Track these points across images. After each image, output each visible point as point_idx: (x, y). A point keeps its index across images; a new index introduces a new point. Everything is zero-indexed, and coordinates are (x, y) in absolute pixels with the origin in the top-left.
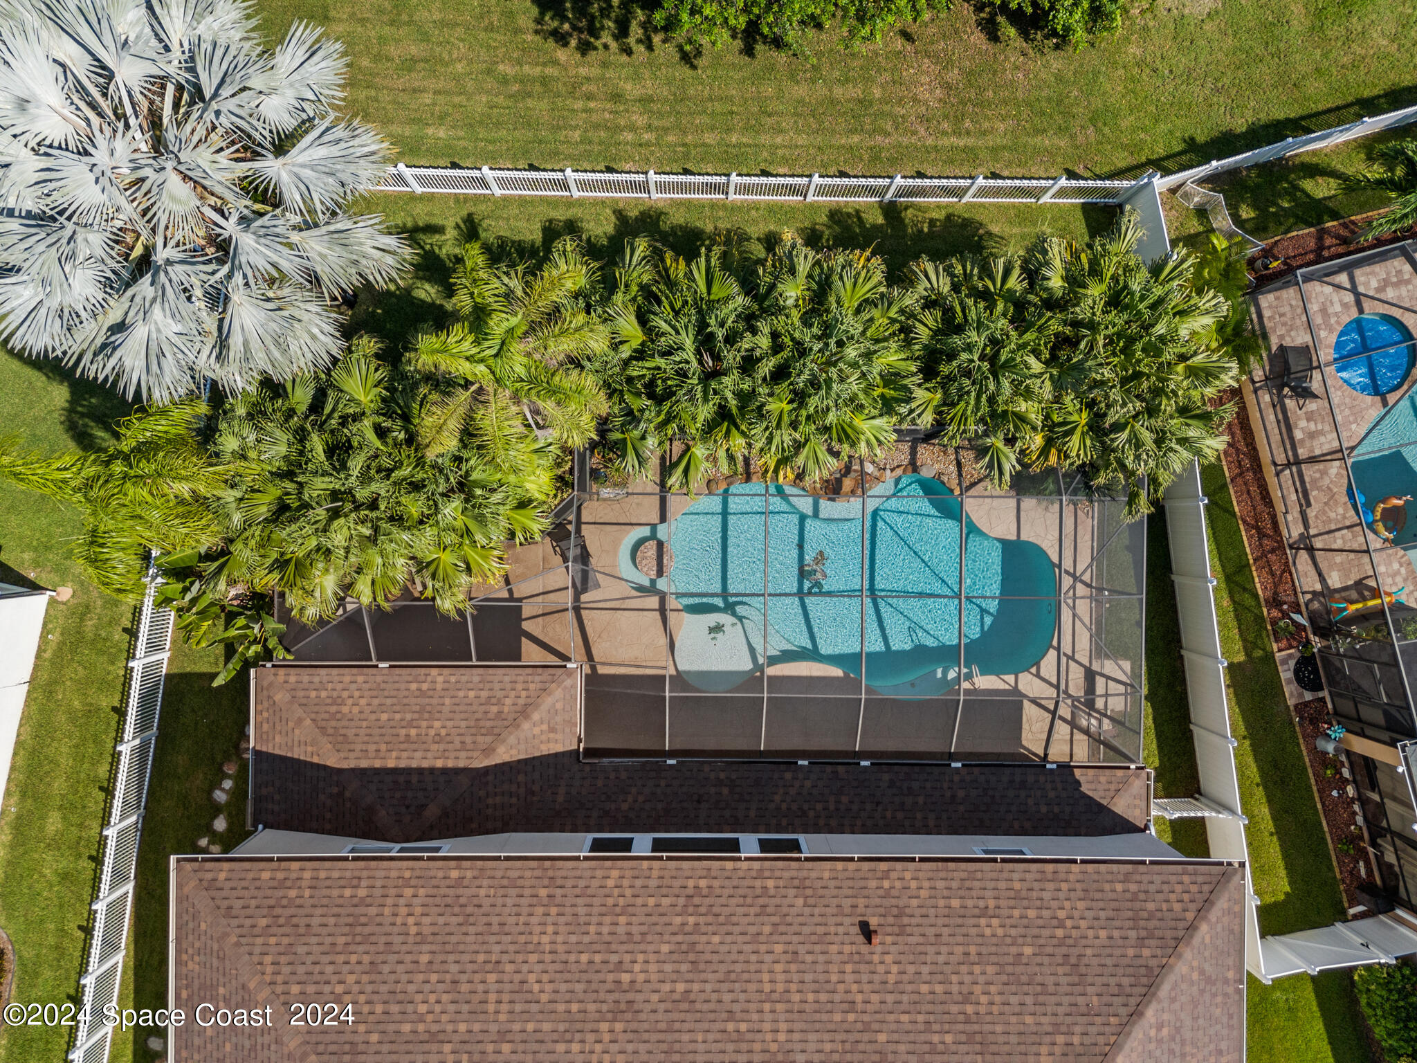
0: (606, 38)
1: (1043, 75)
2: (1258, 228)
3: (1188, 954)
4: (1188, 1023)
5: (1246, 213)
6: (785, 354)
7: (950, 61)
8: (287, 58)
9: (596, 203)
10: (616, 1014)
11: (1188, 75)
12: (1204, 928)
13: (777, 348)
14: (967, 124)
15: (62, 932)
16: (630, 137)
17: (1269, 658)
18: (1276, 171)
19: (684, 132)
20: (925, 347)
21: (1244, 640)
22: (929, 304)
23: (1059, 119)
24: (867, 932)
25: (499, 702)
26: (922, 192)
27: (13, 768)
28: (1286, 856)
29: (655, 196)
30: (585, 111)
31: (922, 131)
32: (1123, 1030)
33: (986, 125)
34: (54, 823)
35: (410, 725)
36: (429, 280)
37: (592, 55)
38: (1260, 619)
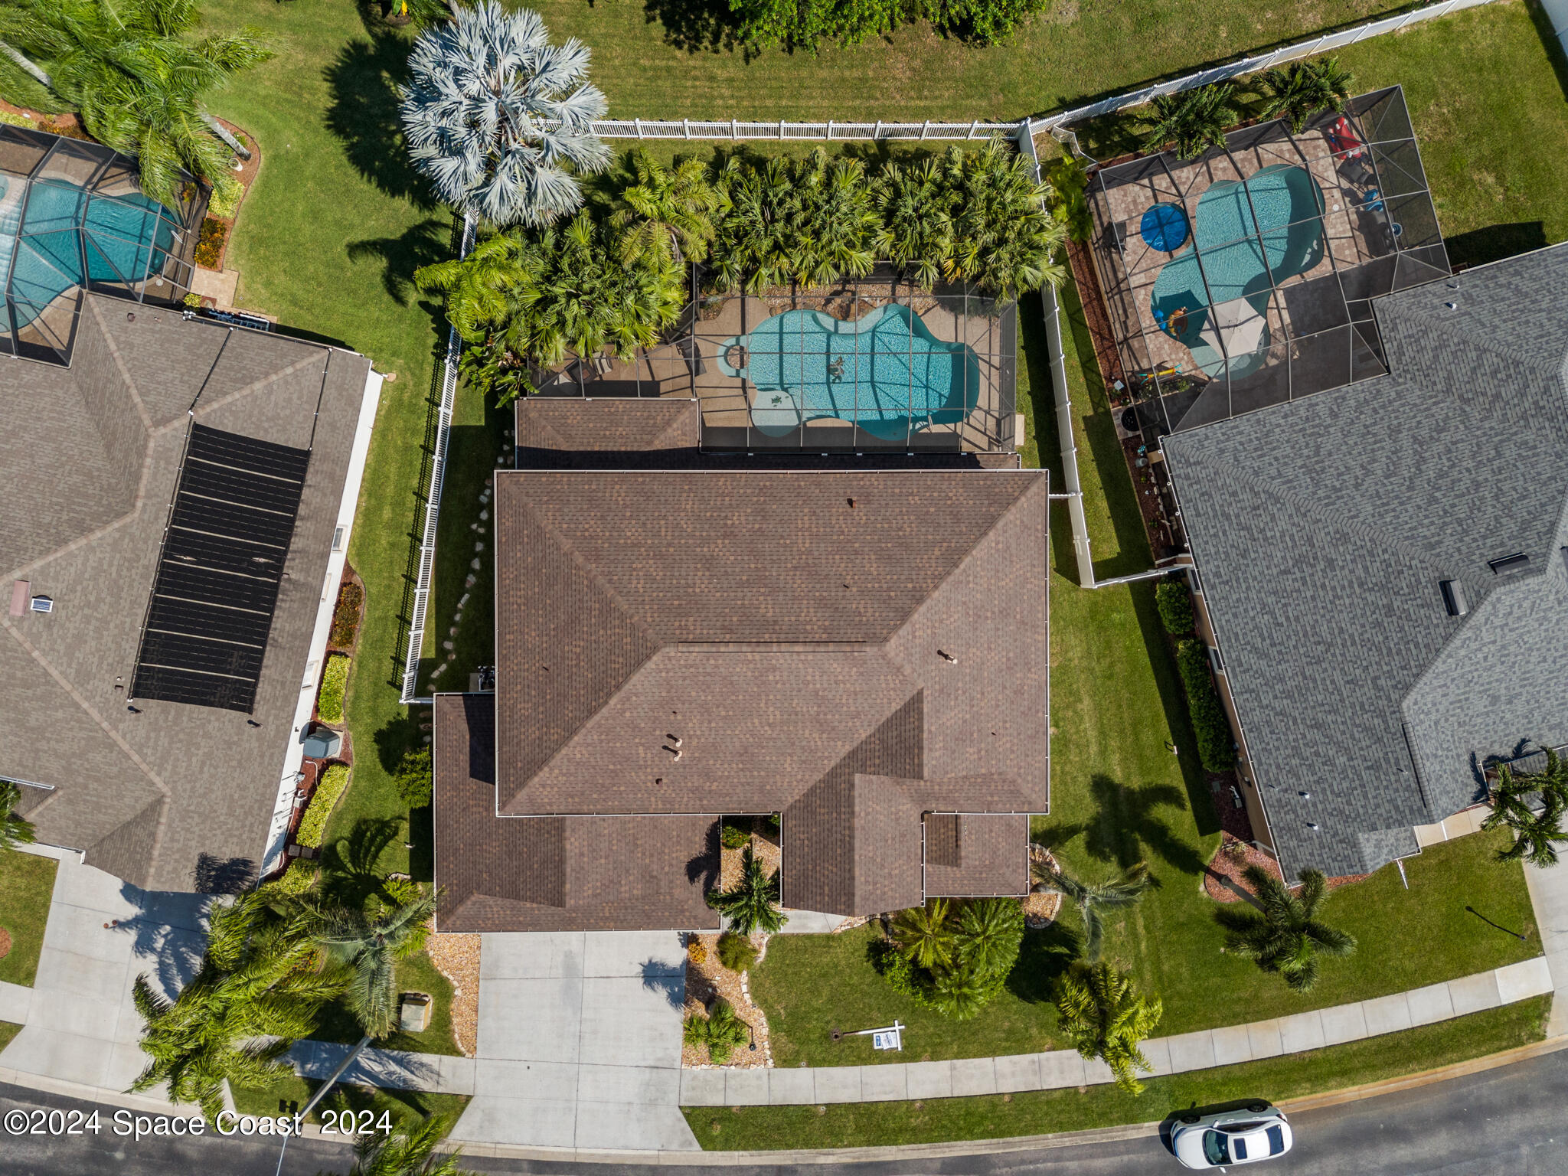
0: (706, 43)
1: (972, 62)
2: (1099, 154)
3: (1013, 509)
4: (1014, 545)
5: (1092, 145)
6: (809, 212)
7: (915, 54)
8: (568, 51)
9: (700, 142)
10: (725, 536)
11: (1059, 63)
12: (1023, 499)
13: (805, 208)
14: (926, 93)
15: (392, 578)
16: (720, 102)
17: (1108, 412)
18: (1112, 120)
19: (754, 99)
20: (886, 209)
21: (1092, 401)
22: (887, 185)
23: (982, 89)
24: (850, 502)
25: (654, 418)
26: (898, 133)
27: (363, 480)
28: (1117, 530)
29: (736, 137)
30: (694, 87)
31: (898, 97)
32: (977, 540)
33: (937, 93)
34: (387, 513)
35: (606, 429)
36: (602, 190)
37: (696, 54)
38: (1102, 389)
